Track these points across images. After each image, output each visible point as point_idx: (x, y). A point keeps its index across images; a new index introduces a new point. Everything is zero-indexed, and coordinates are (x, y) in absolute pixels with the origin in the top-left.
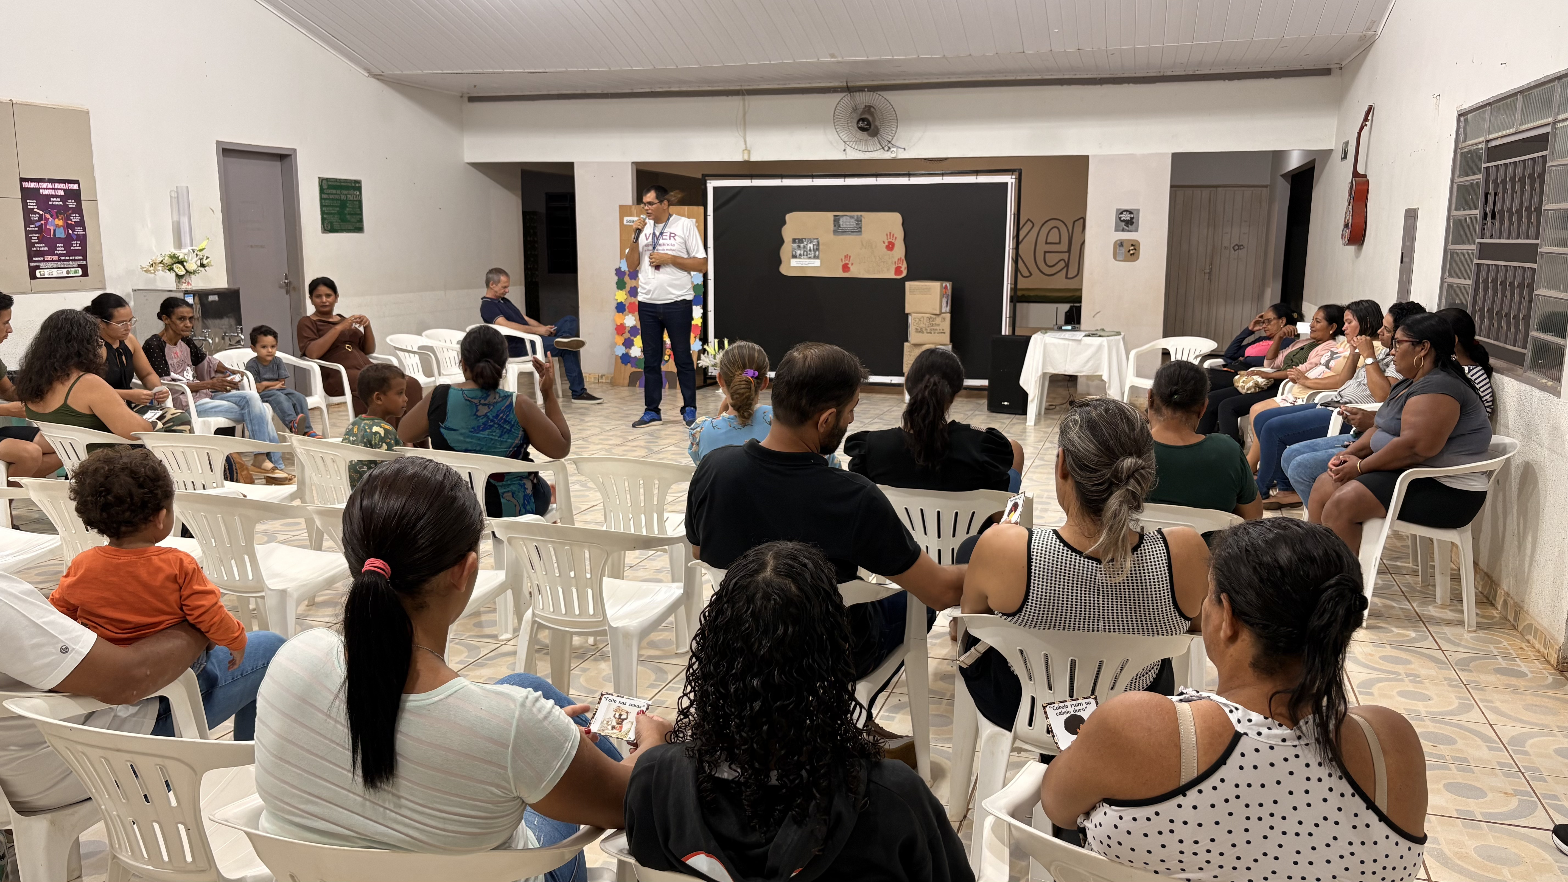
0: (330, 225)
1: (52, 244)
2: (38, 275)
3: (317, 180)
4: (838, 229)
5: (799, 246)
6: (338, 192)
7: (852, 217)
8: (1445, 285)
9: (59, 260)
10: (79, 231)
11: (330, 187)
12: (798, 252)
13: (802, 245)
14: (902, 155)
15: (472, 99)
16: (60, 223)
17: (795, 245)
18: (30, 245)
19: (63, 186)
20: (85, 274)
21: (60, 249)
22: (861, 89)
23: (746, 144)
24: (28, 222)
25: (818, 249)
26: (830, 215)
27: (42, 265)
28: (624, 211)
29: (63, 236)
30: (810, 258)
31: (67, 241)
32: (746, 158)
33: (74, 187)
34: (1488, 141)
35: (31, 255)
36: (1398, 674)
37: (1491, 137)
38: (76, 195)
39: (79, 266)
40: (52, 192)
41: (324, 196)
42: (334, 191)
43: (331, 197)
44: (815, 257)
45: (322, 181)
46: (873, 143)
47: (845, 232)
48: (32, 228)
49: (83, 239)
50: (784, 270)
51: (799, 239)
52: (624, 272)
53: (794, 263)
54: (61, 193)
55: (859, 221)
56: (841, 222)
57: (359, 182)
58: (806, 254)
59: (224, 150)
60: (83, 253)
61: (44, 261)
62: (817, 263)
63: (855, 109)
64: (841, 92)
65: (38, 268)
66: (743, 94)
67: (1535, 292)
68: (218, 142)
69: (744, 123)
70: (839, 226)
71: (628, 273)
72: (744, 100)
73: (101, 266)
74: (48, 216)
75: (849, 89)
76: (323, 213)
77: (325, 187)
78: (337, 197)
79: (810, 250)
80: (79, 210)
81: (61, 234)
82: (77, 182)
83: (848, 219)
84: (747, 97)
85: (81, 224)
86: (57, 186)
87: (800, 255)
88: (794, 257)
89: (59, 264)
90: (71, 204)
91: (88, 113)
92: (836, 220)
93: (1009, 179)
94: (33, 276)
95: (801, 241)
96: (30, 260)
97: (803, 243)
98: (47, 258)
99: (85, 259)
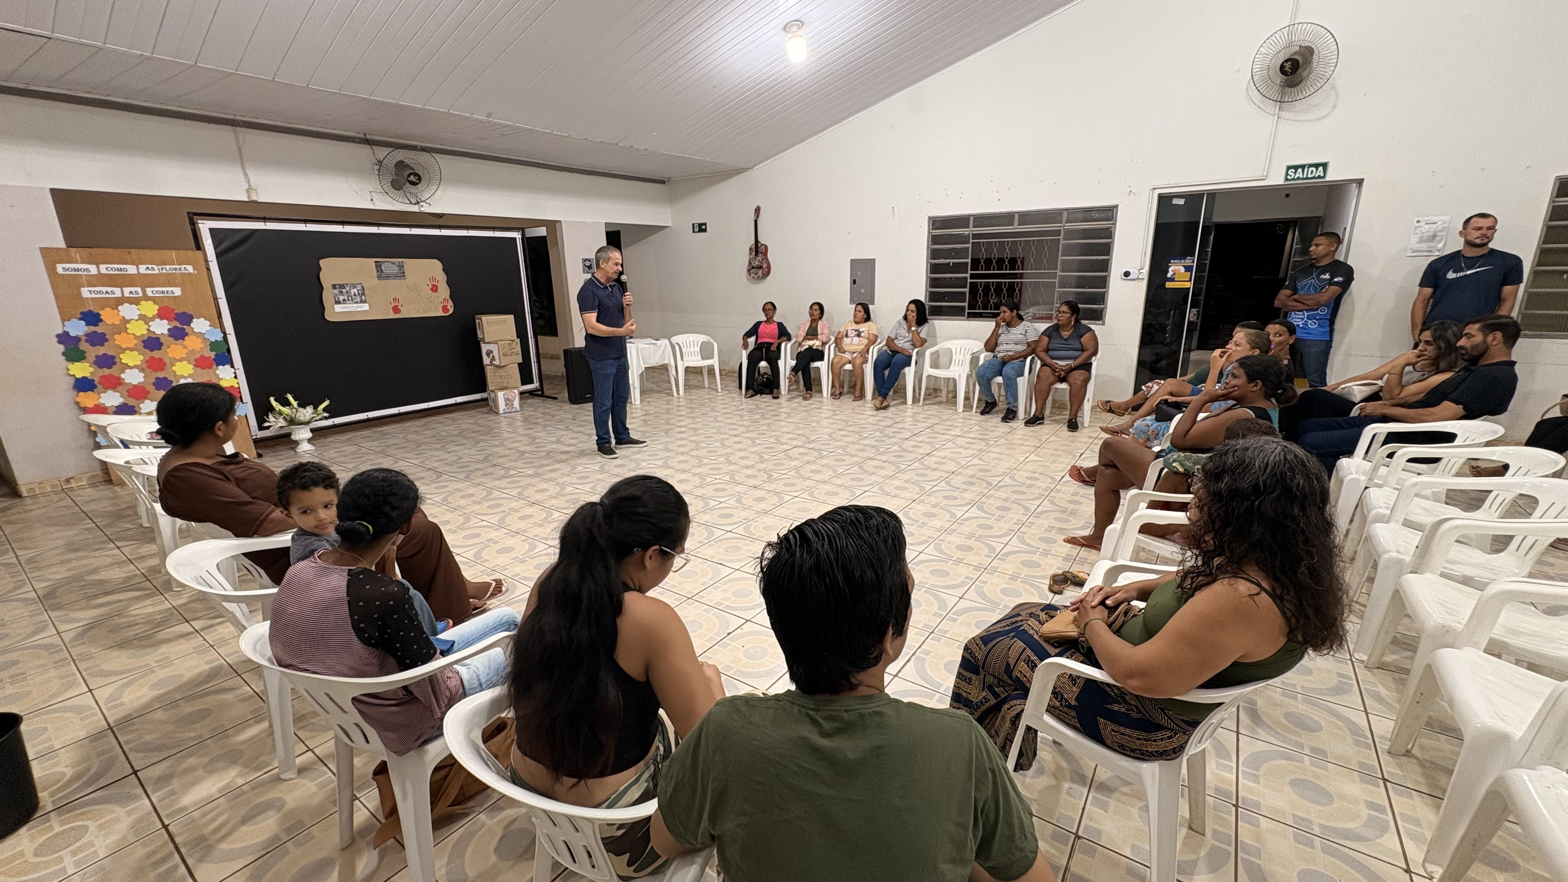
4: (381, 275)
5: (342, 292)
7: (393, 263)
8: (929, 292)
12: (341, 298)
14: (426, 209)
17: (336, 291)
22: (378, 144)
23: (249, 184)
25: (363, 294)
26: (371, 261)
28: (50, 256)
30: (356, 303)
32: (249, 198)
34: (974, 231)
37: (978, 229)
44: (362, 302)
47: (388, 277)
50: (329, 317)
51: (339, 285)
52: (77, 339)
53: (338, 308)
55: (401, 266)
56: (383, 268)
58: (351, 299)
62: (366, 307)
64: (359, 143)
66: (235, 125)
69: (241, 158)
70: (382, 271)
71: (84, 338)
72: (235, 132)
75: (369, 142)
79: (355, 295)
83: (390, 265)
84: (242, 130)
87: (344, 300)
88: (338, 302)
92: (378, 266)
93: (517, 235)
95: (342, 286)
97: (345, 288)
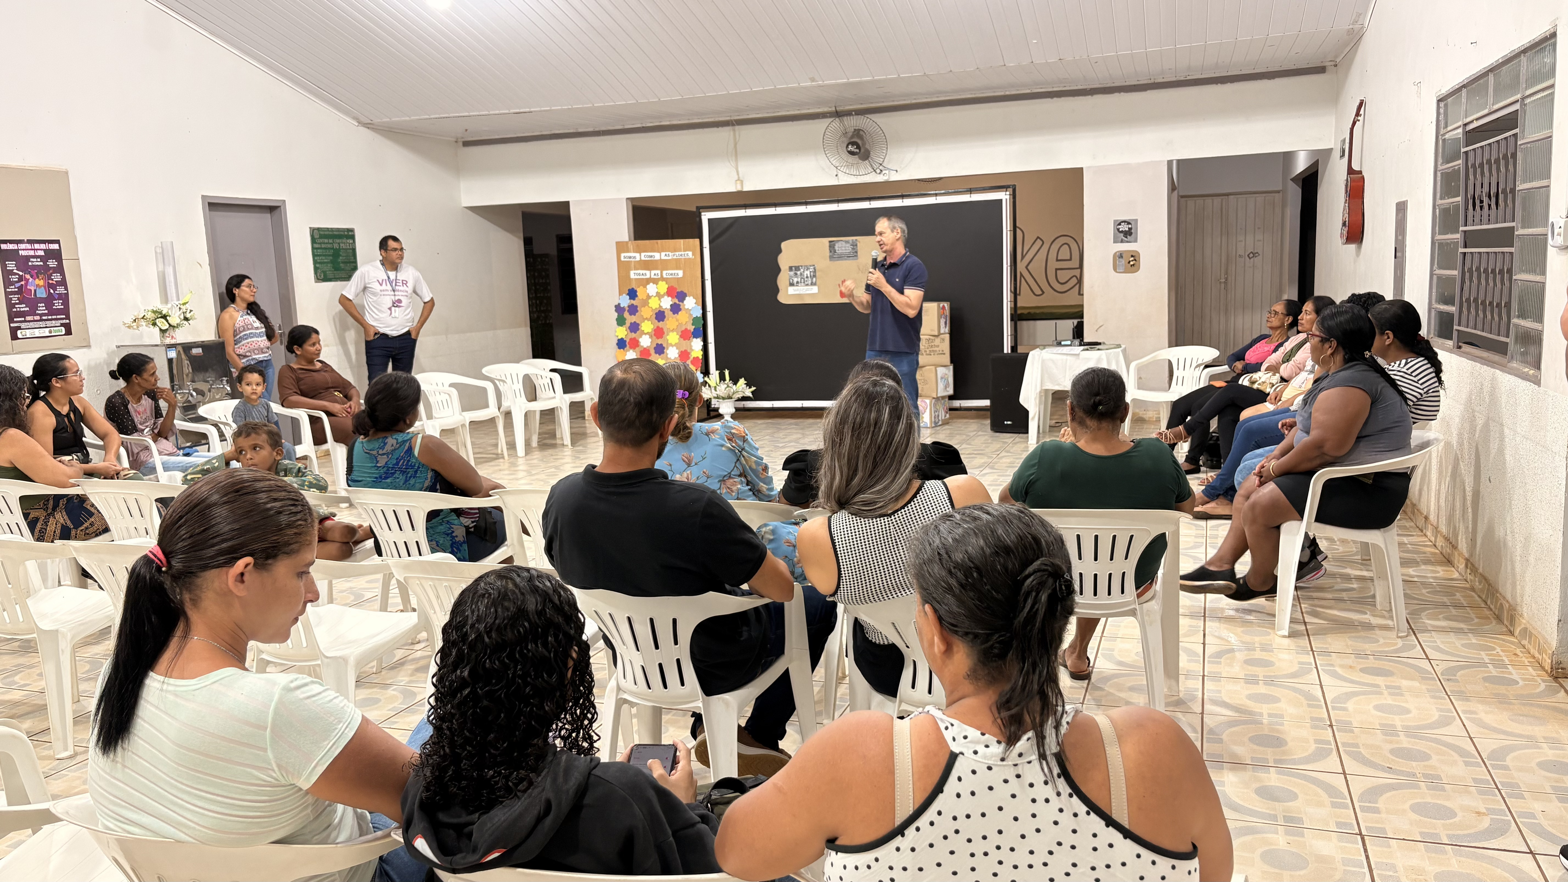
0: (322, 276)
1: (33, 304)
2: (20, 336)
3: (308, 230)
4: (834, 255)
5: (796, 274)
6: (331, 241)
7: (847, 242)
8: (1435, 277)
9: (41, 320)
10: (61, 290)
11: (321, 237)
12: (795, 280)
13: (799, 273)
14: (895, 177)
15: (466, 144)
16: (41, 283)
17: (792, 273)
18: (10, 306)
19: (43, 246)
20: (69, 332)
21: (42, 309)
22: (849, 113)
23: (738, 174)
24: (7, 283)
25: (814, 276)
26: (825, 241)
27: (23, 325)
28: (621, 247)
29: (44, 296)
30: (807, 285)
31: (49, 301)
32: (739, 188)
33: (56, 246)
34: (1465, 125)
35: (12, 316)
36: (1378, 686)
37: (1468, 120)
38: (57, 255)
39: (62, 325)
40: (32, 253)
41: (316, 246)
42: (326, 241)
43: (323, 246)
44: (813, 284)
45: (313, 231)
46: (865, 166)
47: (841, 257)
48: (12, 289)
49: (65, 298)
50: (783, 298)
51: (795, 267)
52: (623, 309)
53: (791, 290)
54: (42, 253)
55: (854, 245)
56: (836, 248)
57: (352, 230)
58: (803, 281)
59: (210, 204)
60: (66, 312)
61: (25, 321)
62: (814, 289)
63: (845, 134)
64: (830, 117)
65: (19, 328)
66: (733, 125)
67: (1514, 277)
68: (203, 197)
69: (736, 153)
70: (835, 252)
71: (627, 309)
72: (734, 130)
73: (85, 324)
74: (28, 276)
75: (838, 114)
76: (315, 262)
77: (316, 236)
78: (329, 246)
79: (807, 277)
80: (60, 269)
81: (42, 294)
82: (57, 242)
83: (843, 244)
84: (737, 127)
85: (63, 283)
86: (37, 246)
87: (797, 282)
88: (792, 284)
89: (42, 324)
90: (52, 263)
91: (67, 173)
92: (832, 246)
93: (1004, 196)
94: (14, 337)
95: (797, 268)
96: (11, 320)
97: (799, 270)
98: (29, 318)
99: (68, 318)
